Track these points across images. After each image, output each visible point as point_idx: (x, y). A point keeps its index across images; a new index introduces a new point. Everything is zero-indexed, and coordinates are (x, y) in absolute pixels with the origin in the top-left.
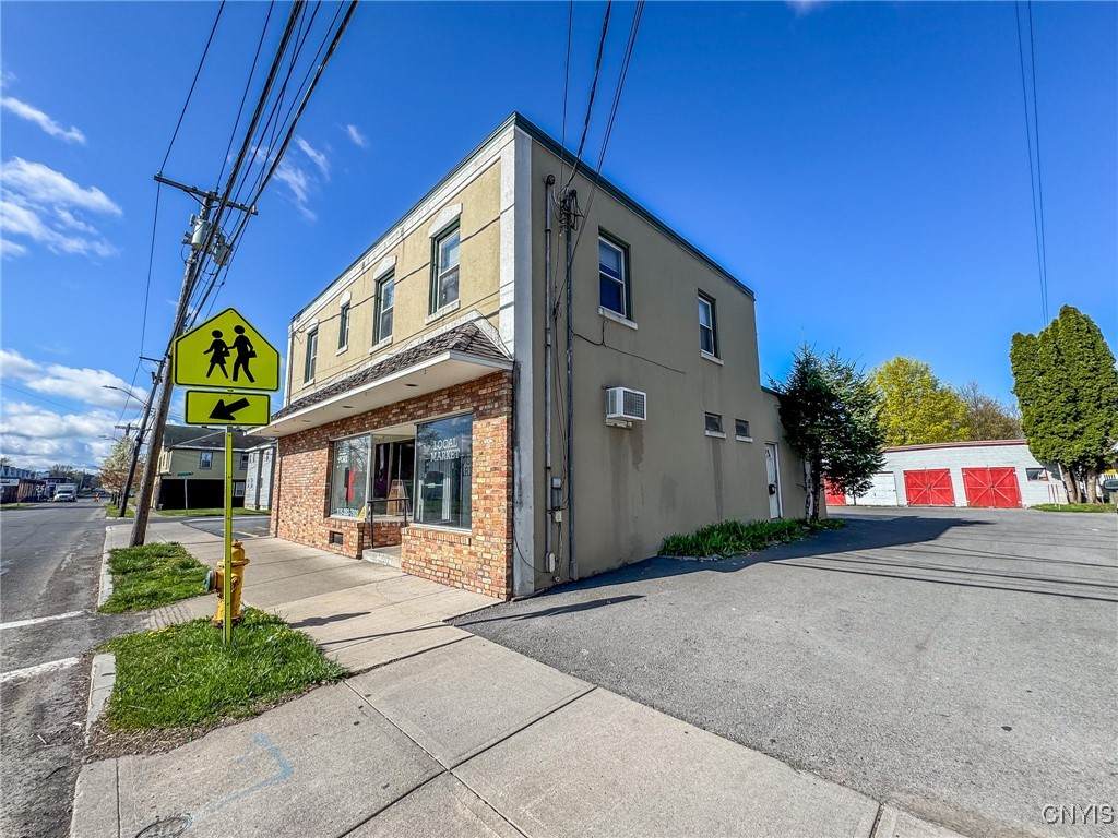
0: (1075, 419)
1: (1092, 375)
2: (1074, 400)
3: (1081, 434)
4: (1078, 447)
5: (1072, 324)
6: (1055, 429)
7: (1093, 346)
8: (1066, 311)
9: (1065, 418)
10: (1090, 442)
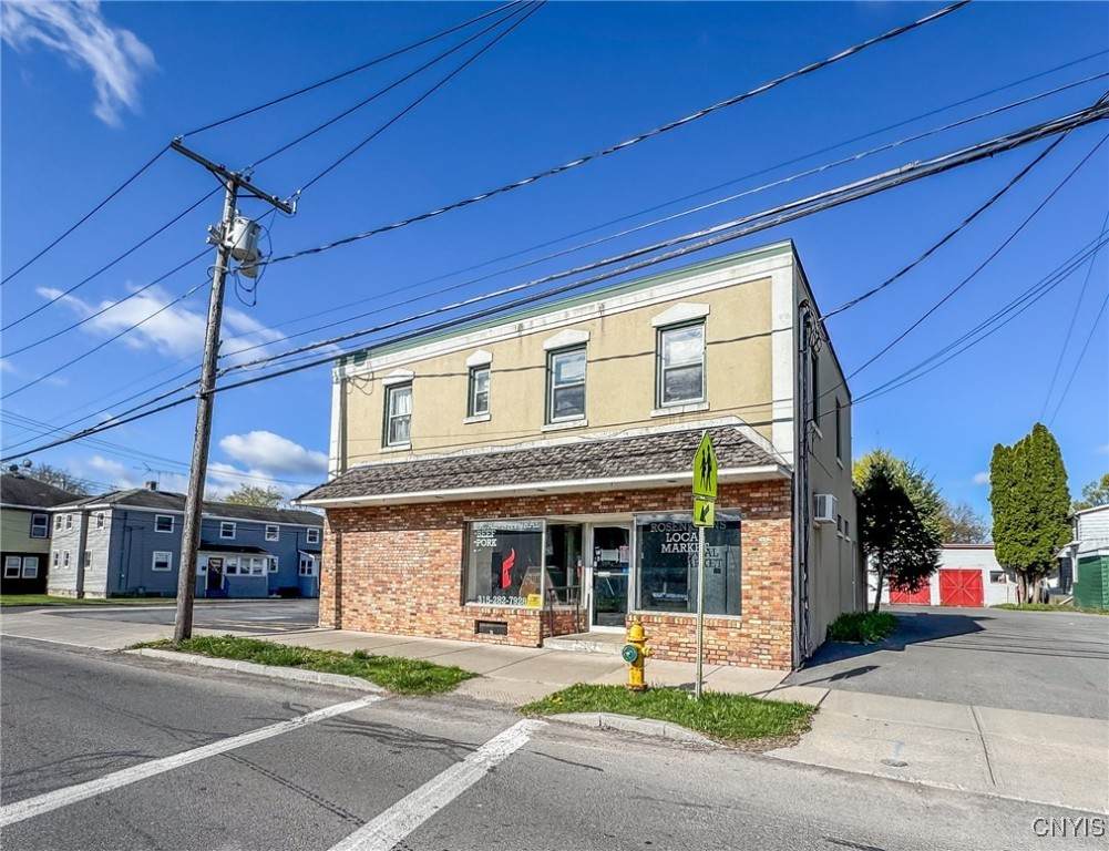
0: (1035, 528)
1: (1050, 489)
2: (1035, 511)
3: (1037, 542)
4: (1033, 554)
5: (1040, 441)
6: (1018, 536)
7: (1053, 464)
8: (1038, 429)
9: (1027, 527)
10: (1042, 549)
